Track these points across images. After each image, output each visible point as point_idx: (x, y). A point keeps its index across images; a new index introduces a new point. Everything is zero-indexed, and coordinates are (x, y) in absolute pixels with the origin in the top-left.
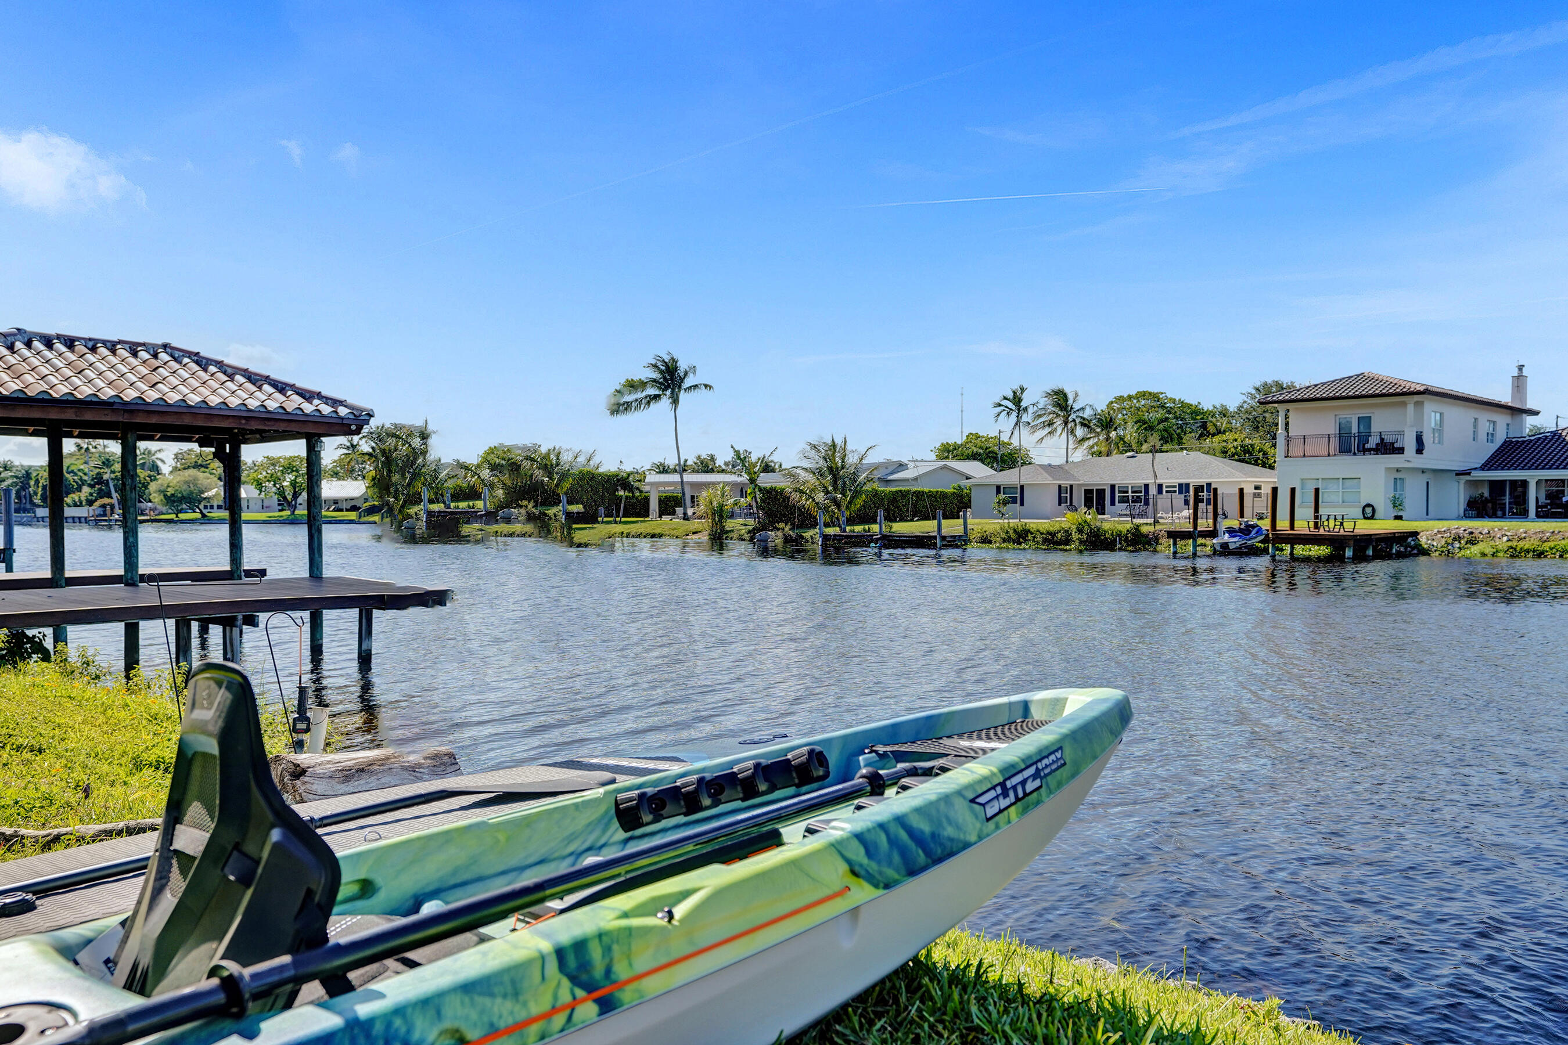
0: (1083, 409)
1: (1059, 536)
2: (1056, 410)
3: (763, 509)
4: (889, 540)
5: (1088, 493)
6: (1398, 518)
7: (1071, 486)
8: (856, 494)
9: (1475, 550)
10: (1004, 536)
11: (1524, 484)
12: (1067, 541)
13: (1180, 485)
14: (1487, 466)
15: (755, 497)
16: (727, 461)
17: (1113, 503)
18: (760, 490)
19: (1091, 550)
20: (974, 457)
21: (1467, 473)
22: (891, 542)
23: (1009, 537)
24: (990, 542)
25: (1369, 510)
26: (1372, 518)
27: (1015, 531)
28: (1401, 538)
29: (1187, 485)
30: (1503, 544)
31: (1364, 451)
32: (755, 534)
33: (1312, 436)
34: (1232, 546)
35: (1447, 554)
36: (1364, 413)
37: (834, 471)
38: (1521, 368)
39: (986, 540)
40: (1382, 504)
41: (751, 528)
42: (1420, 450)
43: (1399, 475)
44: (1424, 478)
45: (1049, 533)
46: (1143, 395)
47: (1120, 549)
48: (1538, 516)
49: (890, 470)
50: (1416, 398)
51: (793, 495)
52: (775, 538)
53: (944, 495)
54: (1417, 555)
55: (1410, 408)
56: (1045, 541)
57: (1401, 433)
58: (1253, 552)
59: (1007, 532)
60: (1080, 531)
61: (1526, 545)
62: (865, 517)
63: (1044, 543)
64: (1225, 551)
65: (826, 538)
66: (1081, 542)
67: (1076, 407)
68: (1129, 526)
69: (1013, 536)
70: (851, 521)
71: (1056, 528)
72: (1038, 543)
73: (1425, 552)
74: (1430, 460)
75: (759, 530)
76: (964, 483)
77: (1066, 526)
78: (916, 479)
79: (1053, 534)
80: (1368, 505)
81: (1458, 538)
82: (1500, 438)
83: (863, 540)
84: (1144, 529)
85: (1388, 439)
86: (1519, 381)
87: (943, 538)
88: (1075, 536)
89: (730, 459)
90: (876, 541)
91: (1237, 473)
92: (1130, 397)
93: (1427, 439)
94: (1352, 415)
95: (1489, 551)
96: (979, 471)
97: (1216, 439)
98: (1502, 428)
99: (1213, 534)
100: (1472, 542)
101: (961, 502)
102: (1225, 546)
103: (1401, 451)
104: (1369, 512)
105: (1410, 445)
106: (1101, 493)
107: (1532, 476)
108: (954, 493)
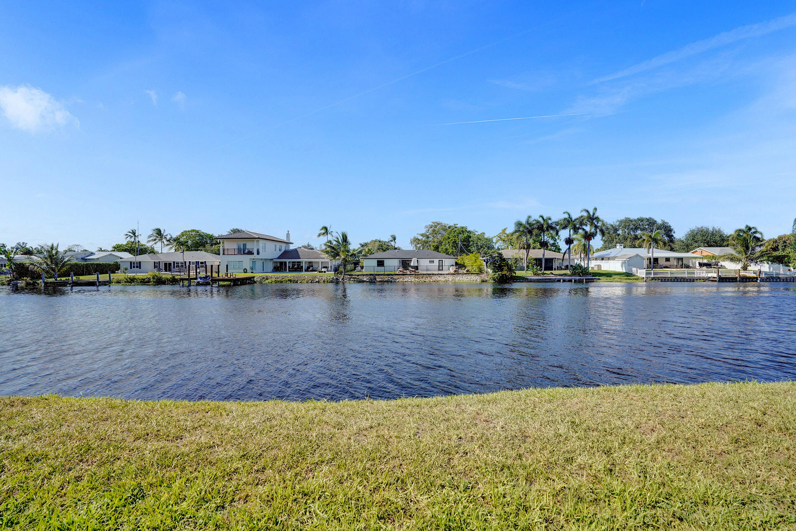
0: (167, 235)
1: (146, 280)
2: (157, 235)
3: (16, 271)
4: (76, 283)
5: (166, 264)
6: (252, 272)
7: (159, 262)
8: (63, 265)
9: (267, 281)
10: (126, 280)
11: (285, 263)
12: (149, 282)
13: (196, 262)
14: (279, 258)
15: (11, 267)
16: (13, 246)
17: (174, 268)
18: (14, 264)
19: (158, 285)
20: (126, 250)
21: (272, 260)
22: (76, 284)
23: (128, 281)
24: (120, 283)
25: (245, 270)
26: (246, 272)
27: (130, 278)
28: (249, 278)
29: (198, 262)
30: (274, 279)
31: (244, 253)
32: (10, 282)
33: (230, 249)
34: (200, 283)
35: (261, 283)
36: (244, 243)
37: (51, 257)
38: (288, 231)
39: (118, 282)
40: (249, 270)
41: (9, 279)
42: (258, 253)
43: (254, 260)
44: (262, 261)
45: (142, 279)
46: (193, 231)
47: (168, 284)
48: (289, 271)
49: (87, 255)
50: (257, 239)
51: (31, 266)
52: (21, 283)
53: (109, 265)
54: (253, 283)
55: (255, 242)
56: (141, 282)
57: (253, 249)
58: (207, 284)
59: (127, 279)
60: (154, 278)
61: (279, 280)
62: (66, 274)
63: (140, 283)
64: (198, 284)
65: (46, 283)
66: (154, 282)
67: (164, 234)
68: (171, 276)
69: (129, 280)
70: (59, 276)
71: (145, 277)
72: (138, 283)
73: (255, 282)
74: (261, 256)
75: (13, 280)
76: (119, 260)
77: (149, 277)
78: (98, 259)
79: (144, 280)
80: (245, 269)
81: (264, 278)
82: (283, 250)
83: (64, 284)
84: (176, 277)
85: (251, 250)
86: (288, 235)
87: (100, 282)
88: (152, 280)
89: (15, 246)
90: (70, 284)
91: (214, 258)
92: (189, 231)
93: (260, 251)
94: (241, 243)
95: (270, 281)
96: (127, 256)
97: (216, 246)
98: (284, 247)
99: (196, 279)
100: (267, 279)
101: (117, 267)
102: (198, 282)
103: (253, 254)
104: (245, 271)
105: (255, 252)
106: (170, 264)
107: (287, 261)
108: (113, 264)
